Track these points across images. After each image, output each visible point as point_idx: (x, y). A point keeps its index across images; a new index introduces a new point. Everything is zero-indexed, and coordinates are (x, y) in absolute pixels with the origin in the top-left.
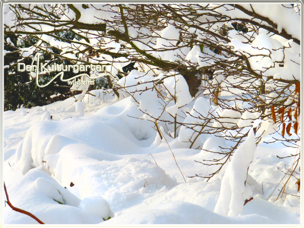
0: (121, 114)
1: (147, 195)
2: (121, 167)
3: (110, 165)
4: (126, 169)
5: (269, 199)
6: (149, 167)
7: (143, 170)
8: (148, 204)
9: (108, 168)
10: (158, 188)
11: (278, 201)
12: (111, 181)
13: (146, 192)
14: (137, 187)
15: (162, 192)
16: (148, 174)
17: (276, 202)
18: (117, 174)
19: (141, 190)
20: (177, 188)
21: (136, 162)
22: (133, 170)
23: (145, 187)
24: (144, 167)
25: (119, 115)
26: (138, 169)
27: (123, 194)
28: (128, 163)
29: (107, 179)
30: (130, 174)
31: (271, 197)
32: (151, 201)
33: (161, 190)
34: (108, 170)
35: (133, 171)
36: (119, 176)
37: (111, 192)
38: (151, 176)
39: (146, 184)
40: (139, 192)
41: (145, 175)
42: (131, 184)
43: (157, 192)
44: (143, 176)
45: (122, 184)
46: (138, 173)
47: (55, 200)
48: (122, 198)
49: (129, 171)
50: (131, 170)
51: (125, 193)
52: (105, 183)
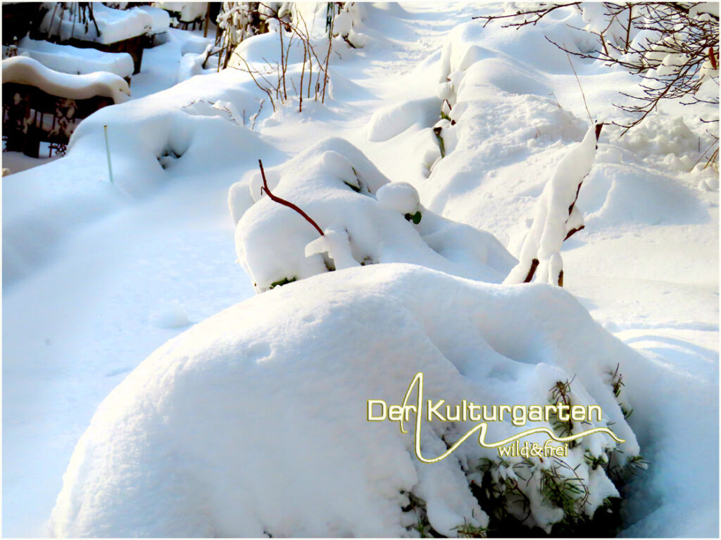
0: (565, 19)
1: (535, 149)
2: (516, 107)
3: (503, 103)
4: (520, 110)
5: (694, 166)
6: (548, 110)
7: (541, 114)
8: (531, 164)
9: (498, 107)
10: (553, 140)
11: (706, 169)
12: (496, 126)
13: (535, 145)
14: (525, 138)
15: (554, 147)
16: (544, 120)
17: (704, 171)
18: (508, 115)
19: (530, 142)
20: (567, 148)
21: (535, 102)
22: (528, 112)
23: (536, 137)
24: (543, 110)
25: (562, 21)
26: (534, 112)
27: (504, 147)
28: (525, 102)
29: (492, 123)
30: (523, 117)
31: (699, 164)
32: (537, 160)
33: (554, 145)
34: (498, 110)
35: (528, 115)
36: (509, 119)
37: (490, 142)
38: (548, 124)
39: (538, 134)
40: (526, 144)
41: (541, 121)
42: (520, 132)
43: (549, 146)
44: (537, 123)
45: (508, 131)
46: (534, 117)
47: (346, 183)
48: (502, 152)
49: (523, 113)
50: (525, 112)
51: (508, 145)
52: (489, 127)
